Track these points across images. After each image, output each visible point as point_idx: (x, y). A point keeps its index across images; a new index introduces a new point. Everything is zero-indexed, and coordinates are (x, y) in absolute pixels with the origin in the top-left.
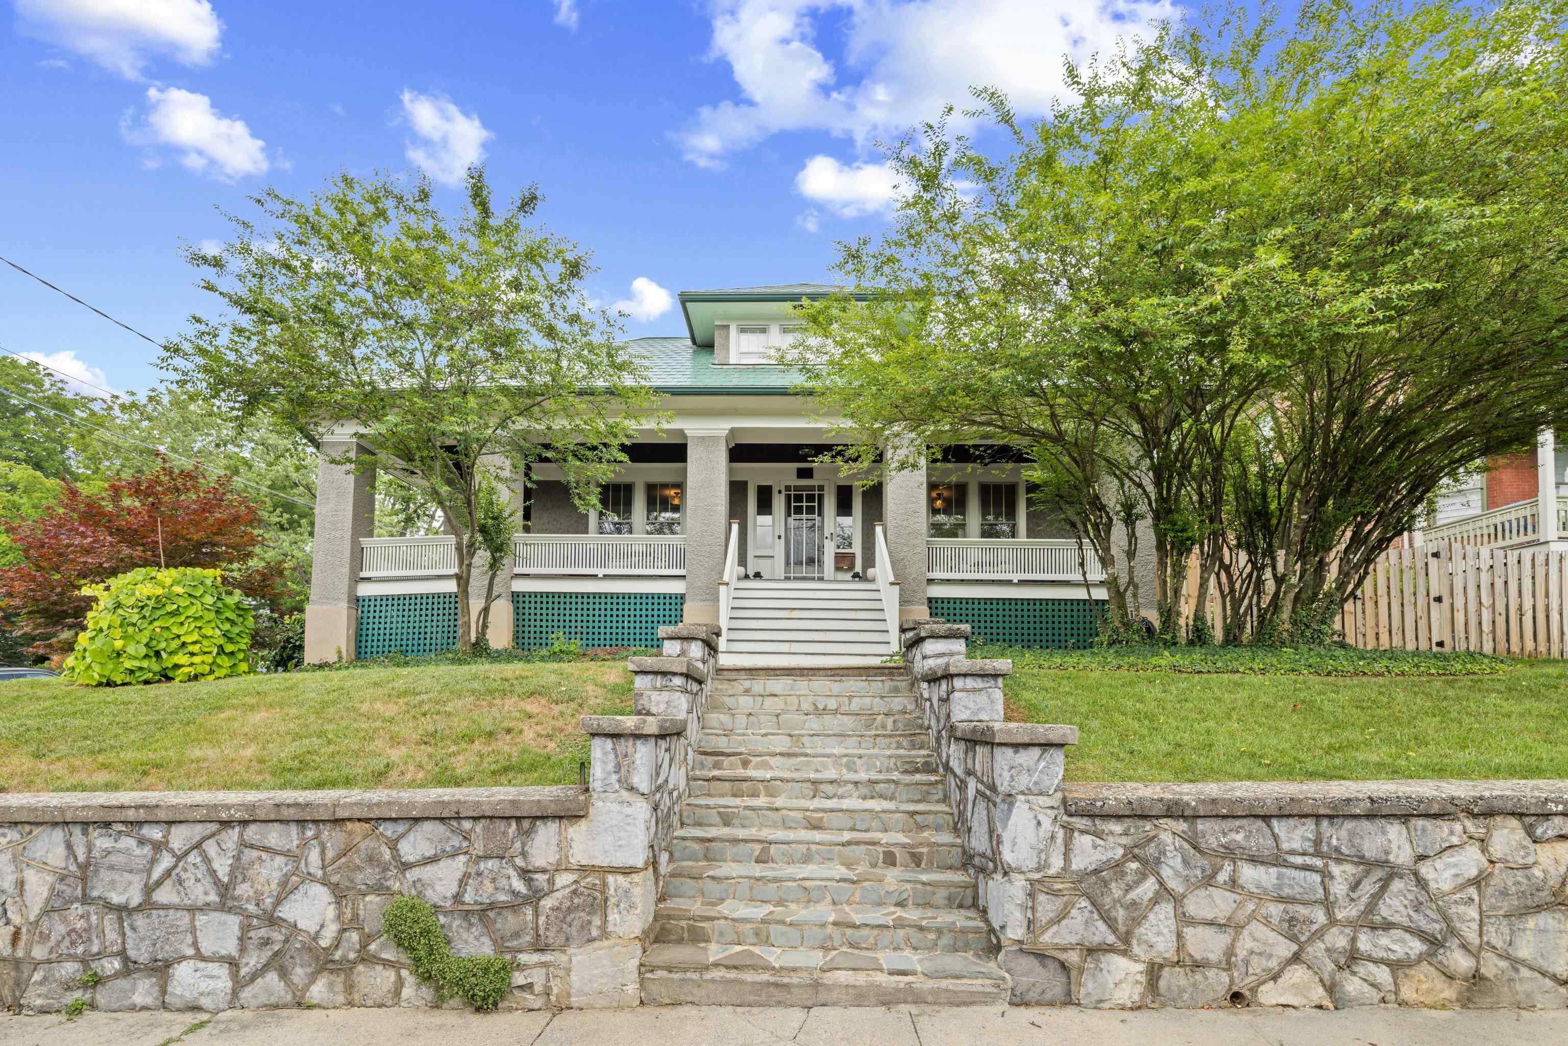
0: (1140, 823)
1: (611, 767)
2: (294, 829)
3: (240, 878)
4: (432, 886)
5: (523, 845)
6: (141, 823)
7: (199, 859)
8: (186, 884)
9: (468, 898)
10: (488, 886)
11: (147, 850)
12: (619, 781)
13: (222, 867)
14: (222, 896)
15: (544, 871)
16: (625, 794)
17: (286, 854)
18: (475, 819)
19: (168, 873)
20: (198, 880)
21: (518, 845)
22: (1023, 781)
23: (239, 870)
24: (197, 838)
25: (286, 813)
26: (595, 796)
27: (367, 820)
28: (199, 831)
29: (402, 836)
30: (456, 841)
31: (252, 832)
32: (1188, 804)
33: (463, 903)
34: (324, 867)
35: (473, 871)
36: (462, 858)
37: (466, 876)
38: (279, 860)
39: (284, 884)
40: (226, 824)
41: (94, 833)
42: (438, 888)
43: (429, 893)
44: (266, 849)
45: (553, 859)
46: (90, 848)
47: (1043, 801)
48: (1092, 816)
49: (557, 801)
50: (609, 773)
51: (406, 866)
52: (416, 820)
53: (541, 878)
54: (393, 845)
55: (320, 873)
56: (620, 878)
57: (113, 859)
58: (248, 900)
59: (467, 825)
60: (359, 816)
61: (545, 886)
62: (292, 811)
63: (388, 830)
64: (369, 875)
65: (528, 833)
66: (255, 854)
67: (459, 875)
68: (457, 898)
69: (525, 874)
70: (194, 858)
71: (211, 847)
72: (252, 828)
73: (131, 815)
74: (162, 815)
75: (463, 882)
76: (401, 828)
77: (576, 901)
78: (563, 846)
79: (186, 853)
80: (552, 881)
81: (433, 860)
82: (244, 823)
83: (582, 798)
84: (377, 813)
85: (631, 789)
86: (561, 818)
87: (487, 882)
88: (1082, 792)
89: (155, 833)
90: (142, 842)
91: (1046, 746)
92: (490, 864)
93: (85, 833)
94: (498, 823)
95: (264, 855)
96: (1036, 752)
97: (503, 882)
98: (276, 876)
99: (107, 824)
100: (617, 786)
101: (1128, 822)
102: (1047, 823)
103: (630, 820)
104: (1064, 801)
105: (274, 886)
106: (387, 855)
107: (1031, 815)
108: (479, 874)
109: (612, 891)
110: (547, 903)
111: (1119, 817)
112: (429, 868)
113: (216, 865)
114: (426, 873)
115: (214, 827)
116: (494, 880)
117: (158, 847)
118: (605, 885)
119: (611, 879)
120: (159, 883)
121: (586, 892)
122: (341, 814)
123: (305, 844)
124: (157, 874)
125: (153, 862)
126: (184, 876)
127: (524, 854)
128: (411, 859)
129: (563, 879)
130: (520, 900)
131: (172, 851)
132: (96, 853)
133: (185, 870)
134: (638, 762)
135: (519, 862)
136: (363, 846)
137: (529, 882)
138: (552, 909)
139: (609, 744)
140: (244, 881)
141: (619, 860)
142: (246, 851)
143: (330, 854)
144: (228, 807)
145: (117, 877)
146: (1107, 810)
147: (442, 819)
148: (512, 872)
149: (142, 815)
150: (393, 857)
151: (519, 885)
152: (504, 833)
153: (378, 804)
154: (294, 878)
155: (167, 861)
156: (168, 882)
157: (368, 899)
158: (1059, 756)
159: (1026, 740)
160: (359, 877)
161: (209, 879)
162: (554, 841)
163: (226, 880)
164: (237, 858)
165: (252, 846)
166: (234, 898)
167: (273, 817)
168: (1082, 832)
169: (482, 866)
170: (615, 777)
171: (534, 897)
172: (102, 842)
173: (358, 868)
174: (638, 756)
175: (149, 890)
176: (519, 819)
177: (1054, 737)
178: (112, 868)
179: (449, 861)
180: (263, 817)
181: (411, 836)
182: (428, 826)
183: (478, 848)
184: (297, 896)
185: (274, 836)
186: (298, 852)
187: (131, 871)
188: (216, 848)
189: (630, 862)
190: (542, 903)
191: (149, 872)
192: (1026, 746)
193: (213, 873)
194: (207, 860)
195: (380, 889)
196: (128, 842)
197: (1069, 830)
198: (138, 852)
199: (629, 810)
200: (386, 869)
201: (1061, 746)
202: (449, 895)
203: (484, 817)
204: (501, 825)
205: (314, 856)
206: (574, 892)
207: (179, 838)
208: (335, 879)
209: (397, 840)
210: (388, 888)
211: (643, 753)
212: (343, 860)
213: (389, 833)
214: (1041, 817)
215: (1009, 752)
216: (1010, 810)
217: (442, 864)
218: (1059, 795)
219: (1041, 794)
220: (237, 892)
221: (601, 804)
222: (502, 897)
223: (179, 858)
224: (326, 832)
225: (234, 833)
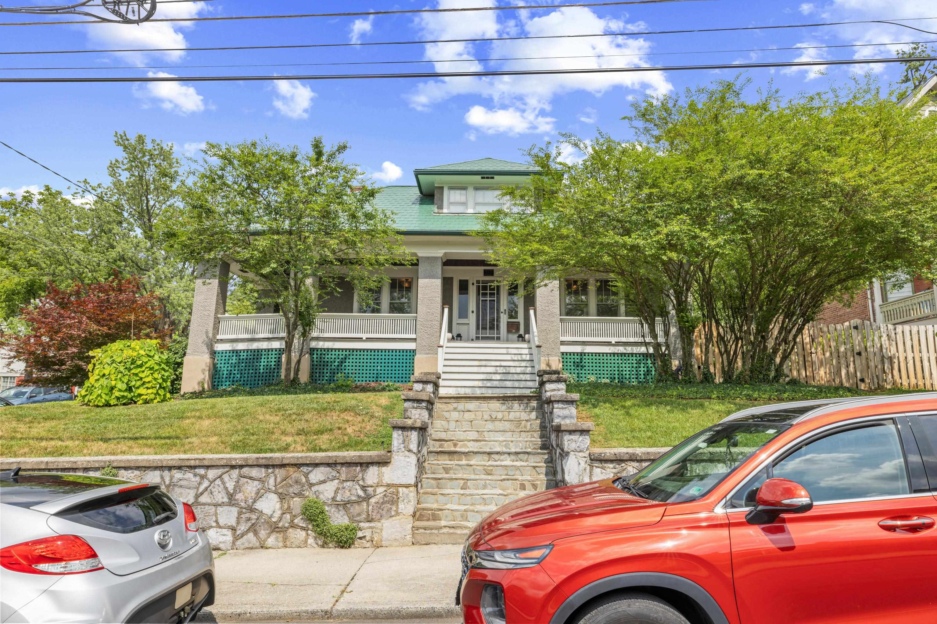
0: (620, 463)
1: (401, 441)
2: (263, 470)
3: (238, 491)
4: (322, 493)
5: (363, 475)
6: (195, 467)
7: (220, 483)
8: (214, 494)
9: (338, 499)
10: (348, 494)
11: (198, 479)
12: (404, 447)
13: (230, 486)
14: (230, 499)
15: (372, 487)
16: (407, 453)
17: (260, 480)
18: (342, 464)
19: (206, 489)
20: (219, 492)
21: (360, 475)
22: (573, 446)
23: (238, 487)
24: (220, 473)
25: (261, 462)
26: (394, 453)
27: (295, 465)
28: (221, 470)
29: (311, 471)
30: (334, 473)
31: (245, 470)
32: (638, 456)
33: (336, 501)
34: (275, 486)
35: (341, 486)
36: (336, 481)
37: (338, 489)
38: (256, 483)
39: (257, 493)
40: (233, 467)
41: (174, 471)
42: (325, 494)
43: (321, 496)
44: (250, 478)
45: (376, 481)
46: (172, 477)
47: (581, 454)
48: (601, 461)
49: (378, 456)
50: (400, 444)
51: (311, 485)
52: (317, 465)
53: (370, 490)
54: (306, 475)
55: (274, 488)
56: (404, 489)
57: (182, 483)
58: (241, 501)
59: (339, 467)
60: (293, 463)
61: (372, 493)
62: (264, 460)
63: (305, 469)
64: (296, 489)
65: (365, 470)
66: (246, 480)
67: (334, 489)
68: (333, 499)
69: (364, 488)
70: (218, 482)
71: (226, 477)
73: (192, 463)
74: (205, 463)
75: (336, 492)
76: (310, 468)
77: (385, 499)
78: (381, 475)
79: (215, 480)
80: (375, 491)
81: (324, 482)
82: (241, 467)
83: (389, 454)
84: (301, 461)
85: (410, 451)
86: (379, 463)
87: (347, 491)
88: (597, 451)
89: (202, 471)
90: (195, 475)
91: (582, 431)
92: (348, 483)
93: (170, 472)
94: (352, 466)
95: (249, 481)
96: (578, 434)
97: (354, 492)
98: (255, 489)
99: (179, 467)
100: (403, 449)
101: (615, 463)
102: (582, 463)
103: (409, 464)
104: (590, 454)
105: (253, 495)
106: (304, 480)
107: (576, 460)
108: (344, 488)
109: (401, 495)
110: (373, 500)
111: (611, 461)
112: (322, 485)
113: (227, 485)
114: (321, 488)
115: (228, 468)
116: (350, 491)
117: (203, 477)
118: (398, 492)
119: (400, 489)
120: (202, 494)
121: (390, 495)
122: (285, 462)
123: (268, 475)
124: (201, 489)
125: (200, 484)
126: (213, 490)
127: (363, 479)
128: (314, 482)
129: (380, 490)
130: (361, 499)
131: (208, 479)
132: (174, 480)
133: (214, 487)
134: (413, 439)
135: (361, 483)
136: (293, 476)
137: (365, 491)
138: (375, 503)
139: (400, 432)
140: (240, 492)
141: (404, 481)
142: (242, 479)
143: (279, 480)
144: (235, 459)
145: (183, 491)
146: (606, 458)
147: (329, 464)
148: (358, 487)
149: (197, 463)
150: (307, 481)
151: (361, 493)
152: (355, 470)
153: (301, 458)
154: (262, 491)
155: (206, 484)
156: (206, 493)
157: (294, 499)
158: (587, 436)
159: (574, 428)
160: (291, 490)
161: (224, 491)
162: (377, 473)
163: (232, 492)
164: (237, 482)
165: (244, 477)
166: (236, 500)
167: (255, 463)
168: (597, 467)
169: (345, 484)
170: (403, 445)
171: (367, 498)
172: (178, 476)
173: (291, 486)
174: (412, 436)
175: (197, 496)
176: (361, 464)
177: (585, 427)
178: (181, 487)
179: (331, 482)
180: (251, 463)
181: (315, 471)
182: (322, 468)
183: (343, 477)
184: (263, 498)
185: (254, 472)
186: (264, 479)
187: (189, 488)
188: (228, 477)
189: (409, 482)
190: (371, 500)
191: (198, 488)
192: (574, 431)
193: (226, 488)
194: (223, 483)
195: (299, 495)
196: (190, 476)
197: (591, 466)
198: (193, 479)
199: (408, 460)
200: (303, 486)
201: (589, 431)
202: (330, 497)
203: (347, 463)
205: (272, 481)
206: (385, 495)
207: (212, 474)
208: (280, 491)
209: (308, 474)
210: (304, 495)
211: (414, 436)
212: (284, 482)
213: (305, 470)
214: (580, 461)
215: (567, 434)
216: (568, 458)
217: (327, 484)
218: (588, 452)
219: (580, 451)
220: (237, 497)
221: (396, 457)
222: (353, 498)
223: (211, 483)
224: (277, 471)
225: (237, 471)
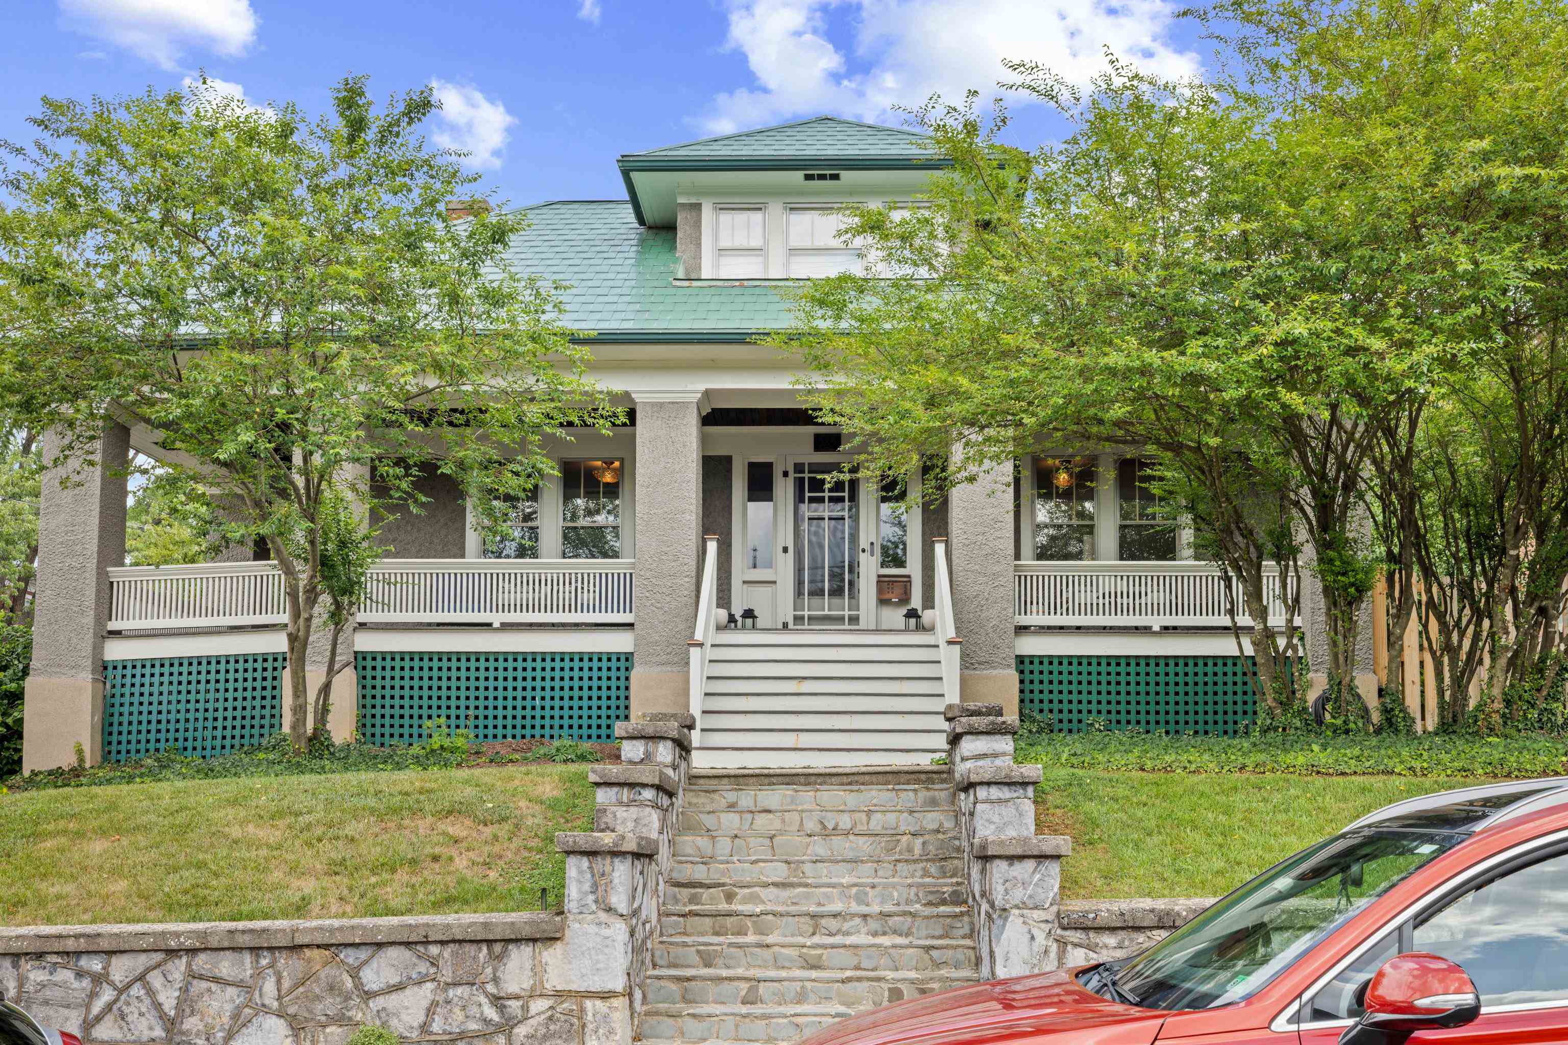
0: (1134, 935)
1: (587, 887)
2: (247, 958)
3: (188, 1011)
4: (397, 1015)
5: (495, 970)
6: (79, 954)
7: (142, 992)
8: (129, 1019)
9: (436, 1027)
10: (459, 1015)
11: (86, 983)
12: (596, 901)
13: (168, 999)
14: (168, 1031)
15: (517, 997)
16: (603, 916)
17: (239, 984)
18: (442, 943)
19: (109, 1008)
20: (141, 1014)
21: (489, 970)
22: (1018, 895)
23: (186, 1005)
24: (141, 969)
25: (242, 940)
26: (571, 917)
27: (327, 947)
28: (143, 961)
29: (365, 962)
30: (423, 967)
31: (202, 962)
32: (1178, 914)
33: (431, 1033)
34: (279, 998)
35: (440, 998)
36: (430, 986)
37: (434, 1004)
38: (231, 991)
39: (236, 1016)
40: (172, 953)
41: (26, 965)
42: (404, 1017)
43: (394, 1022)
44: (216, 980)
45: (527, 985)
46: (21, 982)
47: (1037, 915)
48: (1086, 929)
49: (532, 923)
50: (586, 894)
51: (370, 995)
52: (380, 945)
53: (514, 1005)
54: (355, 973)
55: (275, 1004)
56: (598, 1003)
57: (47, 993)
58: (198, 1035)
59: (434, 950)
60: (319, 941)
61: (519, 1013)
62: (247, 937)
63: (350, 957)
64: (330, 1005)
65: (500, 958)
66: (204, 985)
67: (425, 1003)
68: (424, 1028)
69: (497, 1001)
70: (137, 990)
71: (156, 979)
72: (202, 958)
73: (71, 945)
74: (105, 945)
75: (430, 1011)
76: (363, 954)
77: (552, 1027)
78: (538, 970)
79: (129, 986)
80: (525, 1008)
81: (399, 988)
82: (193, 951)
83: (558, 919)
84: (339, 938)
85: (609, 910)
86: (534, 940)
87: (457, 1010)
88: (1076, 906)
89: (96, 965)
90: (80, 974)
91: (1042, 857)
92: (459, 991)
93: (16, 966)
94: (467, 947)
95: (214, 986)
96: (1030, 864)
97: (474, 1010)
98: (229, 1008)
99: (40, 956)
100: (594, 907)
101: (1122, 934)
102: (1040, 937)
103: (609, 942)
104: (1058, 914)
105: (226, 1019)
106: (349, 984)
107: (1025, 929)
108: (448, 1002)
109: (590, 1017)
110: (521, 1031)
111: (1113, 929)
112: (394, 996)
113: (161, 998)
114: (391, 1001)
115: (159, 957)
116: (464, 1008)
117: (99, 979)
118: (582, 1010)
119: (588, 1004)
120: (99, 1019)
121: (563, 1018)
122: (300, 940)
123: (259, 974)
124: (96, 1009)
125: (93, 995)
126: (126, 1010)
127: (496, 980)
128: (375, 987)
129: (538, 1006)
130: (492, 1029)
131: (112, 984)
132: (29, 987)
133: (128, 1004)
134: (616, 881)
135: (490, 988)
136: (322, 974)
137: (501, 1009)
138: (527, 1037)
139: (585, 862)
140: (192, 1013)
141: (596, 984)
142: (195, 982)
143: (286, 984)
144: (177, 935)
145: (51, 1013)
146: (1099, 922)
147: (407, 944)
148: (483, 999)
149: (83, 944)
150: (356, 987)
151: (491, 1013)
152: (475, 958)
153: (341, 929)
154: (247, 1011)
155: (108, 994)
156: (109, 1018)
157: (328, 1030)
158: (1054, 868)
159: (1019, 851)
160: (319, 1007)
161: (153, 1012)
162: (528, 965)
163: (172, 1013)
164: (185, 990)
165: (201, 977)
166: (183, 1033)
167: (226, 944)
168: (1076, 945)
169: (451, 993)
170: (591, 897)
171: (507, 1026)
172: (37, 976)
173: (318, 998)
174: (616, 874)
175: (88, 1025)
176: (489, 942)
177: (1047, 849)
178: (46, 1003)
179: (416, 988)
180: (215, 944)
181: (374, 964)
182: (393, 953)
183: (447, 975)
184: (251, 1029)
185: (226, 966)
186: (250, 982)
187: (68, 1006)
188: (162, 979)
189: (609, 986)
190: (516, 1030)
191: (88, 1007)
192: (1022, 858)
193: (158, 1006)
194: (151, 992)
195: (341, 1020)
196: (65, 975)
197: (1062, 944)
198: (76, 985)
199: (606, 932)
200: (348, 998)
201: (1058, 857)
202: (415, 1024)
203: (454, 941)
204: (470, 949)
205: (269, 987)
206: (550, 1018)
207: (120, 969)
208: (291, 1010)
209: (359, 968)
210: (350, 1019)
211: (621, 871)
212: (301, 989)
213: (350, 960)
214: (1035, 932)
215: (1003, 865)
216: (1004, 925)
217: (408, 992)
218: (1055, 909)
219: (1036, 908)
220: (185, 1027)
221: (577, 925)
222: (473, 1026)
223: (121, 991)
224: (282, 960)
225: (182, 963)
